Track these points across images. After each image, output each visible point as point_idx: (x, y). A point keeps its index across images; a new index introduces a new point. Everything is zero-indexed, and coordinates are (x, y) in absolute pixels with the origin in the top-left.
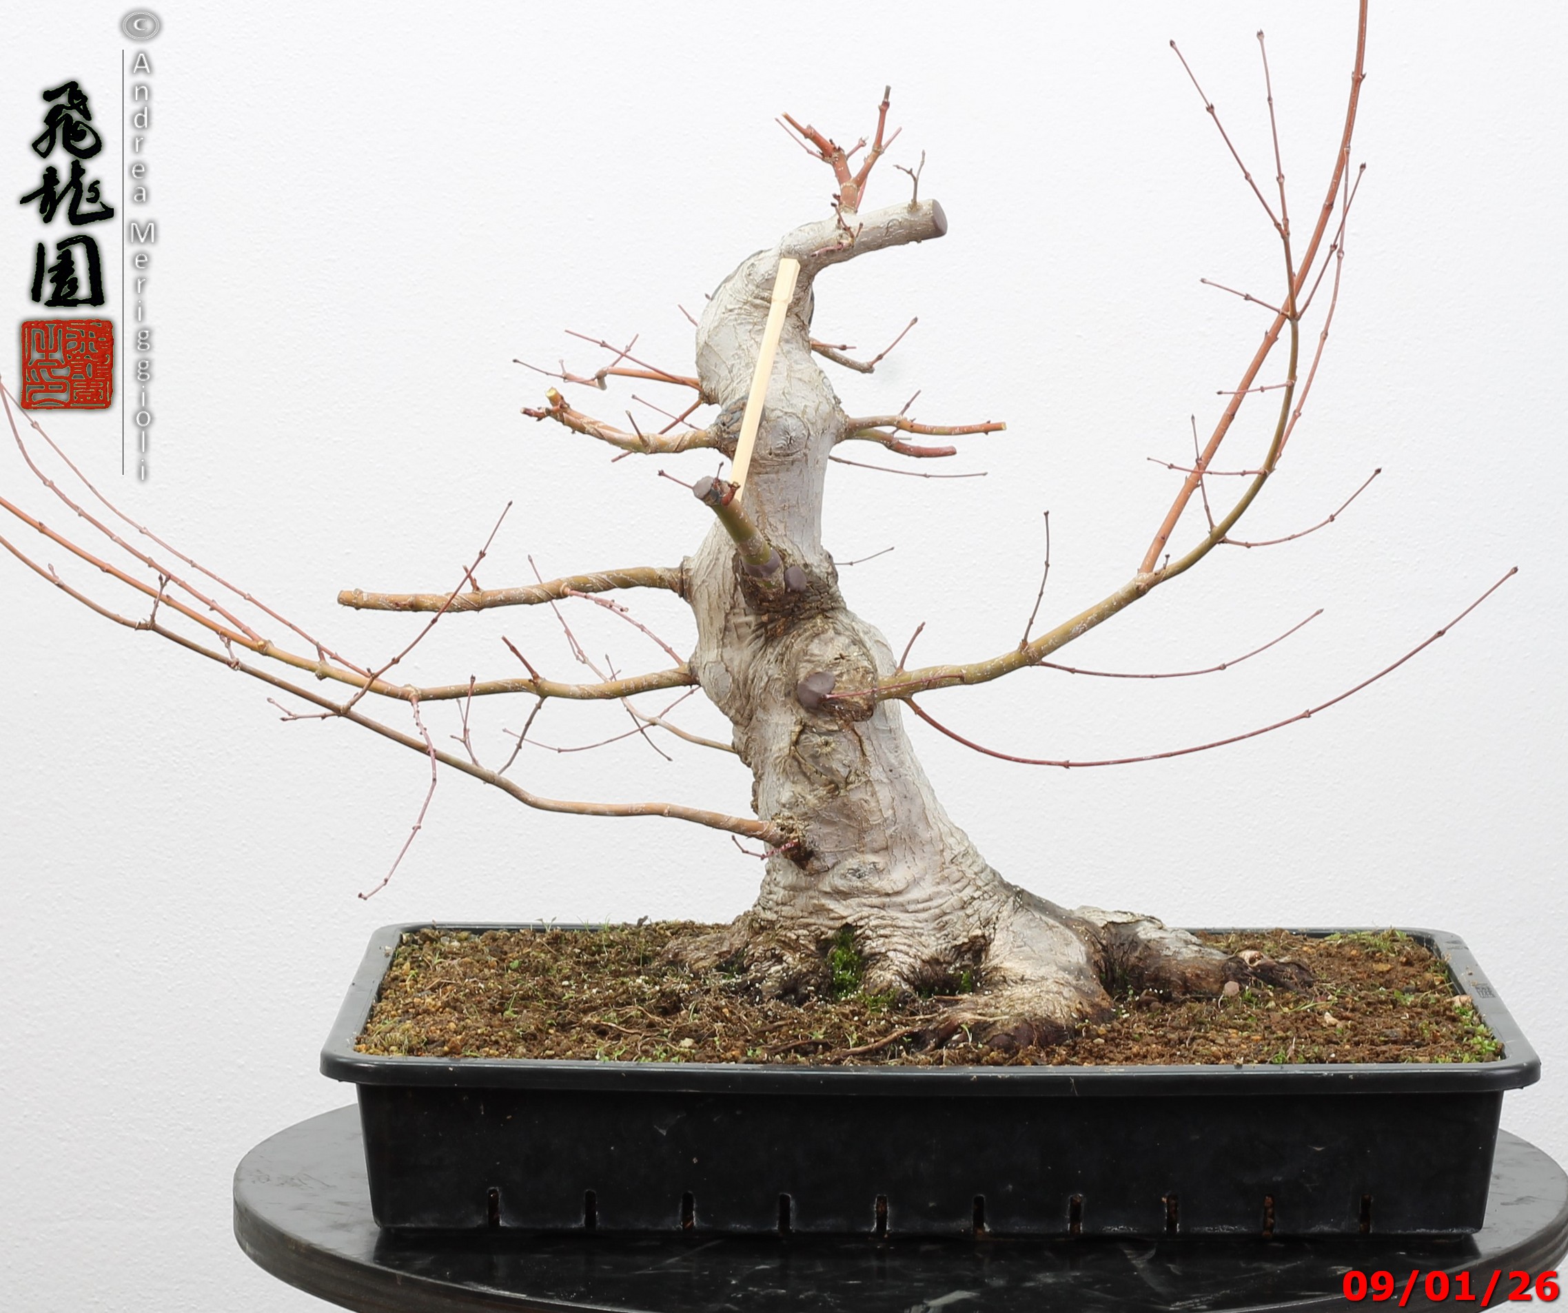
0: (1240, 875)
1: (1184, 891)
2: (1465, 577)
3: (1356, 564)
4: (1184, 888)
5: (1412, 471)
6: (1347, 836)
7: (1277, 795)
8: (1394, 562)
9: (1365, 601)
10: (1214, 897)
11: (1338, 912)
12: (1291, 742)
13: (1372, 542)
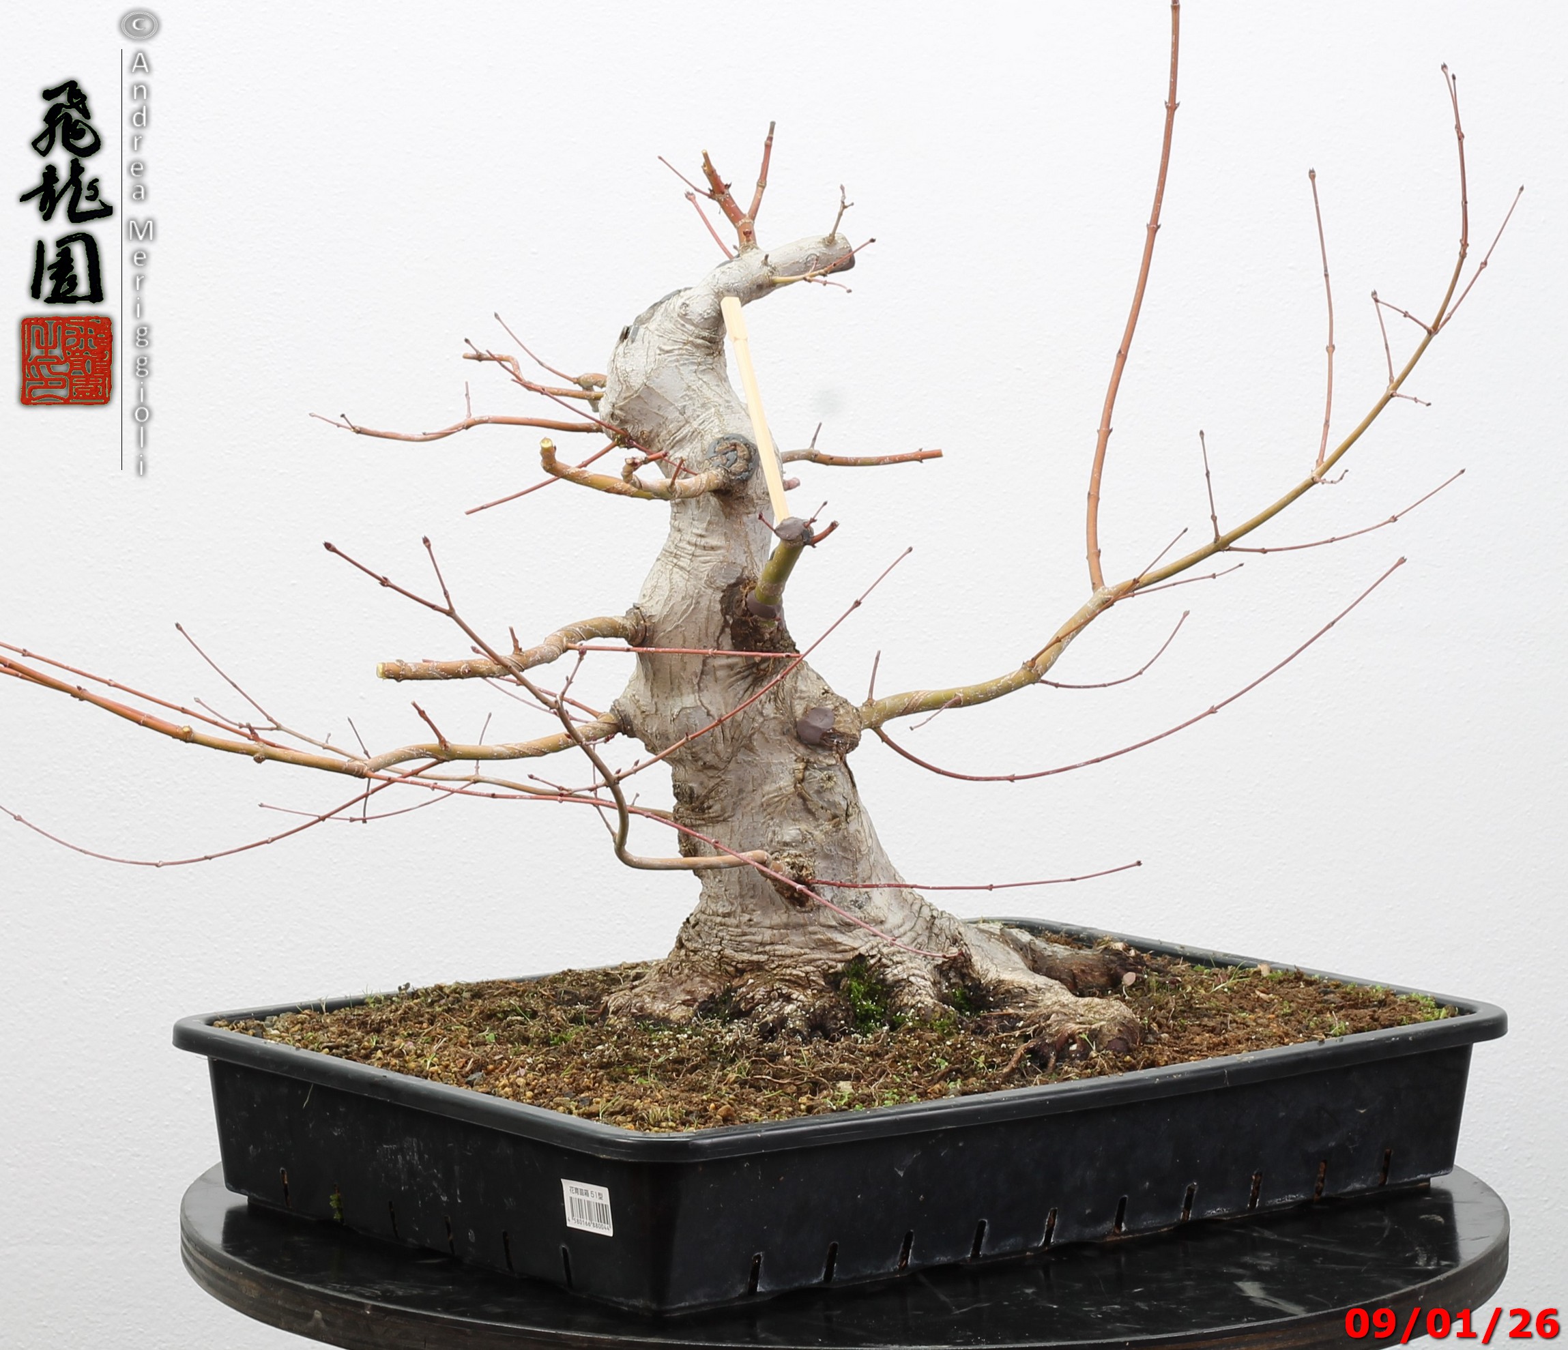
0: (1179, 903)
1: (1123, 919)
2: (1402, 608)
3: (1293, 595)
4: (1123, 916)
5: (1349, 502)
6: (1285, 864)
7: (1215, 824)
8: (1331, 593)
9: (1302, 632)
10: (1152, 925)
11: (1276, 940)
12: (1229, 771)
13: (1309, 573)
